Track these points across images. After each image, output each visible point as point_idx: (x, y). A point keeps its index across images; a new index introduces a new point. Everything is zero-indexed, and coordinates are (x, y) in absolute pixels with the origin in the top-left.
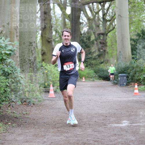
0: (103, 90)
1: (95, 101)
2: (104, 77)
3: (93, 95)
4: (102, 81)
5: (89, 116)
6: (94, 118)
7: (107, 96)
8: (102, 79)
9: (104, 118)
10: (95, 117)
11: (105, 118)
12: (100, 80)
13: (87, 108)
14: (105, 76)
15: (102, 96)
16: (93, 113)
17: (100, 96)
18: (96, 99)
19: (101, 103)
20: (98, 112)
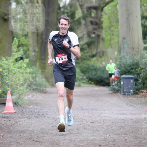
0: (95, 102)
1: (82, 119)
2: (96, 80)
3: (78, 109)
4: (94, 86)
7: (101, 111)
8: (94, 84)
12: (91, 85)
13: (69, 130)
15: (93, 111)
16: (78, 140)
17: (90, 111)
18: (83, 116)
19: (92, 123)
20: (86, 137)
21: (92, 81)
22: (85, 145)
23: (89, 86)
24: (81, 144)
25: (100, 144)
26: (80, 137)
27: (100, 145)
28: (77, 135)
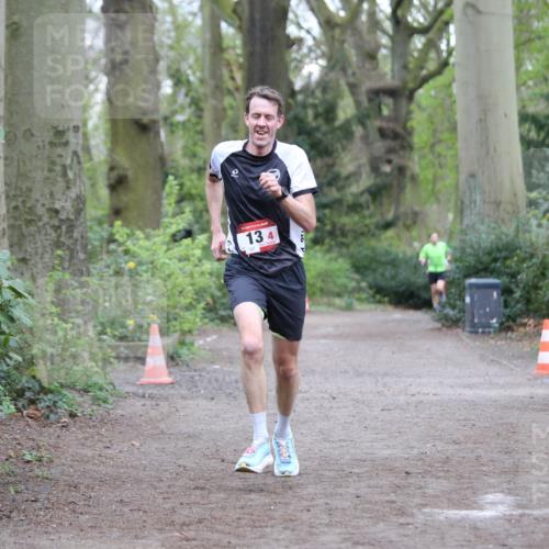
0: (393, 353)
1: (357, 401)
2: (396, 293)
3: (346, 372)
4: (390, 308)
5: (327, 473)
6: (351, 480)
7: (410, 379)
8: (390, 303)
9: (396, 482)
10: (358, 475)
11: (403, 482)
12: (381, 307)
13: (321, 432)
14: (403, 288)
15: (387, 379)
16: (348, 457)
17: (379, 378)
18: (361, 392)
19: (385, 413)
20: (369, 451)
21: (385, 296)
22: (366, 472)
23: (376, 309)
24: (356, 471)
25: (407, 470)
26: (352, 451)
27: (407, 473)
28: (344, 444)
